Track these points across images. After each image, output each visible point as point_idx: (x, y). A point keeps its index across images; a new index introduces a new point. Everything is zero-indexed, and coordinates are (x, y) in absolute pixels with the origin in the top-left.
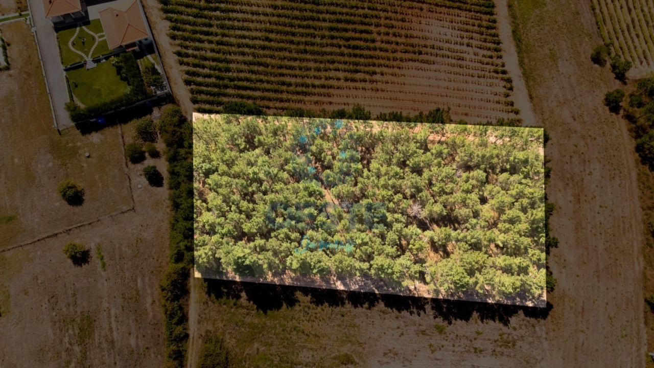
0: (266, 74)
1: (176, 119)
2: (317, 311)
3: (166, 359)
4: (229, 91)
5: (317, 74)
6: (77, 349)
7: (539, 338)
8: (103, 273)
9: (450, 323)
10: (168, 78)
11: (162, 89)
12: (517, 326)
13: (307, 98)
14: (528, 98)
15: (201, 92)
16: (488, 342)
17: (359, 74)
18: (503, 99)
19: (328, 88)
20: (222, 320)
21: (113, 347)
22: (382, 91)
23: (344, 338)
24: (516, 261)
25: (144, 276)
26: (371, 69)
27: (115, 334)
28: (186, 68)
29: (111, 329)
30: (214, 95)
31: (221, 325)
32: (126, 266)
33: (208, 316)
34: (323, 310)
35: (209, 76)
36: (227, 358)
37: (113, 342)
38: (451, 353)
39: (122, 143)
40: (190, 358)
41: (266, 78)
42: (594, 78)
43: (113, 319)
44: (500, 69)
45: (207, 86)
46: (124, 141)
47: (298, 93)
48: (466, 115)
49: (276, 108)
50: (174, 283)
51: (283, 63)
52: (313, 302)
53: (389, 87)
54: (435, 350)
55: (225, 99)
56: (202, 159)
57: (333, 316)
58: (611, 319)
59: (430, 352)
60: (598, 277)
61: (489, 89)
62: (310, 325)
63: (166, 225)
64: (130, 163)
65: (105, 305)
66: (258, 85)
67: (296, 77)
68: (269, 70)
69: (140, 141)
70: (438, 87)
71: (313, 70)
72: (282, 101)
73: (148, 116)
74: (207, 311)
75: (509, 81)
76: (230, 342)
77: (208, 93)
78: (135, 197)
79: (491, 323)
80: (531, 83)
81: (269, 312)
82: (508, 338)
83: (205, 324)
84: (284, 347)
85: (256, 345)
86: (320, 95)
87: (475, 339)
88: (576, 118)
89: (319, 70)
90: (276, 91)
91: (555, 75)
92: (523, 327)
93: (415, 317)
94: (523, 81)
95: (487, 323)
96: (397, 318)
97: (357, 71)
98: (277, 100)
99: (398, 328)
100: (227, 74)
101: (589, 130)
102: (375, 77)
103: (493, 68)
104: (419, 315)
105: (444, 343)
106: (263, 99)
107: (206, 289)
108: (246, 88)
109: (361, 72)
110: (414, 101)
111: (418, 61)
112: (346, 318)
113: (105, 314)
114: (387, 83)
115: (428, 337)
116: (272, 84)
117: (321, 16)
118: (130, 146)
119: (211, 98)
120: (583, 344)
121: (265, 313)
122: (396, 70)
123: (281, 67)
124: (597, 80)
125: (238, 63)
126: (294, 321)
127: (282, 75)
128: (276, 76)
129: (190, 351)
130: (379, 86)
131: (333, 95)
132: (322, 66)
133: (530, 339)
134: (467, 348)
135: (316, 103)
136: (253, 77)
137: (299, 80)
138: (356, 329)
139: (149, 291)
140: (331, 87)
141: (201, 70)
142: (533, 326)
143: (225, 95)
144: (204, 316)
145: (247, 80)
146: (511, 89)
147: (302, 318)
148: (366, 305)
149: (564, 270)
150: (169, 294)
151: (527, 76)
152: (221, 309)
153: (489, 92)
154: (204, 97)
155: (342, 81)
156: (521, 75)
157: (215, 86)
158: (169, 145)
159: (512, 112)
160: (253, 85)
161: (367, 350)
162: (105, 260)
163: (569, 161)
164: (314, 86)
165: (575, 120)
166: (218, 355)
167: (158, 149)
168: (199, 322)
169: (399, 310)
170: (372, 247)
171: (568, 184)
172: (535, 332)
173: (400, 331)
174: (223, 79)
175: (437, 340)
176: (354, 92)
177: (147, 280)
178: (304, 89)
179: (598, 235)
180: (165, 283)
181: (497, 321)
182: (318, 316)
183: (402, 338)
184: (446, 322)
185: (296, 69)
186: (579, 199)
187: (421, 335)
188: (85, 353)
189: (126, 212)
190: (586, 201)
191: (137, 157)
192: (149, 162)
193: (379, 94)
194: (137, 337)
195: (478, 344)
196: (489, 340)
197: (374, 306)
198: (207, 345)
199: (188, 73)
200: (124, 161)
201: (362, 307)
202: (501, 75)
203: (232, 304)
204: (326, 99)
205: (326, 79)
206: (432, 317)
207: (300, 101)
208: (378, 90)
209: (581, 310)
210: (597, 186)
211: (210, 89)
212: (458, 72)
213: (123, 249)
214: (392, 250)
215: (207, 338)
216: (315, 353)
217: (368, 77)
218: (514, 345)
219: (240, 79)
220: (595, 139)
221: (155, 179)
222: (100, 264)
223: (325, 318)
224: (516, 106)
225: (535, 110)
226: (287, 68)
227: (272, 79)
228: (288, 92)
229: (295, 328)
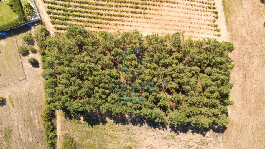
0: (90, 8)
1: (43, 34)
2: (116, 127)
3: (47, 146)
4: (71, 18)
5: (116, 9)
6: (5, 143)
7: (219, 141)
8: (13, 109)
9: (178, 134)
10: (38, 10)
11: (35, 17)
12: (209, 136)
13: (111, 22)
14: (225, 22)
15: (56, 18)
16: (195, 143)
17: (138, 9)
18: (212, 23)
19: (122, 16)
20: (72, 129)
21: (22, 142)
22: (150, 19)
23: (128, 139)
24: (213, 110)
25: (33, 110)
26: (145, 6)
27: (22, 137)
28: (47, 5)
29: (20, 135)
30: (63, 20)
31: (72, 131)
32: (24, 106)
33: (65, 127)
34: (118, 126)
35: (60, 9)
36: (75, 146)
37: (21, 140)
38: (177, 147)
39: (17, 46)
40: (58, 145)
41: (89, 10)
42: (260, 11)
43: (20, 130)
44: (212, 6)
45: (59, 15)
46: (17, 44)
47: (106, 19)
48: (193, 32)
49: (95, 27)
50: (48, 115)
51: (98, 2)
52: (115, 123)
53: (154, 17)
54: (170, 146)
55: (69, 22)
56: (55, 58)
57: (124, 129)
58: (253, 133)
59: (168, 147)
60: (250, 114)
61: (206, 18)
62: (113, 132)
63: (42, 87)
64: (22, 56)
65: (16, 124)
66: (86, 15)
67: (105, 10)
68: (91, 6)
69: (26, 44)
70: (179, 17)
71: (114, 6)
72: (98, 23)
73: (29, 31)
74: (65, 125)
75: (216, 13)
76: (76, 139)
77: (60, 19)
78: (26, 73)
79: (197, 135)
80: (228, 14)
81: (94, 126)
82: (204, 141)
83: (64, 131)
84: (101, 141)
85: (88, 140)
86: (118, 20)
87: (189, 142)
88: (249, 34)
89: (117, 7)
90: (95, 18)
91: (240, 10)
92: (212, 137)
93: (162, 131)
94: (224, 13)
95: (195, 135)
96: (153, 131)
97: (137, 8)
98: (95, 23)
99: (153, 136)
100: (69, 8)
101: (255, 40)
102: (146, 11)
103: (208, 6)
104: (163, 130)
105: (174, 143)
106: (88, 22)
107: (64, 116)
108: (79, 16)
109: (139, 8)
110: (166, 25)
111: (169, 2)
112: (129, 130)
113: (16, 128)
114: (153, 14)
115: (167, 140)
116: (93, 14)
118: (21, 47)
119: (62, 22)
120: (239, 145)
121: (92, 126)
122: (157, 7)
123: (97, 5)
124: (262, 13)
125: (75, 2)
126: (105, 131)
127: (98, 9)
128: (95, 9)
129: (58, 142)
130: (149, 16)
131: (125, 21)
132: (119, 4)
133: (215, 142)
134: (185, 145)
135: (116, 25)
136: (83, 10)
137: (107, 12)
138: (134, 135)
139: (36, 117)
140: (124, 16)
141: (55, 6)
142: (217, 136)
143: (68, 20)
144: (64, 127)
145: (80, 12)
146: (217, 18)
147: (109, 129)
148: (139, 125)
149: (234, 111)
150: (46, 119)
151: (225, 10)
152: (72, 124)
153: (205, 20)
154: (57, 21)
155: (129, 13)
156: (223, 9)
157: (63, 15)
158: (41, 47)
159: (216, 30)
160: (83, 15)
161: (139, 144)
162: (14, 104)
163: (242, 57)
164: (115, 16)
165: (248, 34)
166: (71, 145)
167: (36, 49)
168: (62, 130)
169: (155, 128)
170: (141, 104)
171: (241, 69)
172: (217, 139)
173: (154, 137)
174: (67, 11)
175: (171, 141)
176: (135, 19)
177: (35, 112)
178: (109, 17)
179: (253, 94)
180: (44, 114)
181: (200, 134)
182: (116, 129)
183: (155, 140)
184: (176, 134)
185: (105, 6)
186: (245, 76)
187: (164, 139)
188: (9, 145)
189: (22, 80)
190: (248, 77)
191: (25, 53)
192: (32, 56)
193: (149, 20)
194: (32, 137)
195: (190, 144)
196: (195, 142)
197: (143, 125)
198: (65, 140)
199: (48, 7)
200: (19, 55)
201: (137, 125)
202: (212, 10)
203: (76, 122)
204: (121, 23)
205: (121, 12)
206: (169, 131)
207: (107, 24)
208: (148, 18)
209: (240, 130)
210: (255, 70)
211: (60, 16)
212: (190, 8)
213: (22, 98)
214: (151, 104)
215: (66, 137)
216: (115, 145)
217: (143, 11)
218: (207, 145)
219: (76, 11)
220: (257, 45)
221: (35, 64)
222: (11, 106)
223: (120, 130)
224: (218, 27)
225: (228, 30)
226: (100, 5)
227: (93, 11)
228: (101, 19)
229: (106, 134)
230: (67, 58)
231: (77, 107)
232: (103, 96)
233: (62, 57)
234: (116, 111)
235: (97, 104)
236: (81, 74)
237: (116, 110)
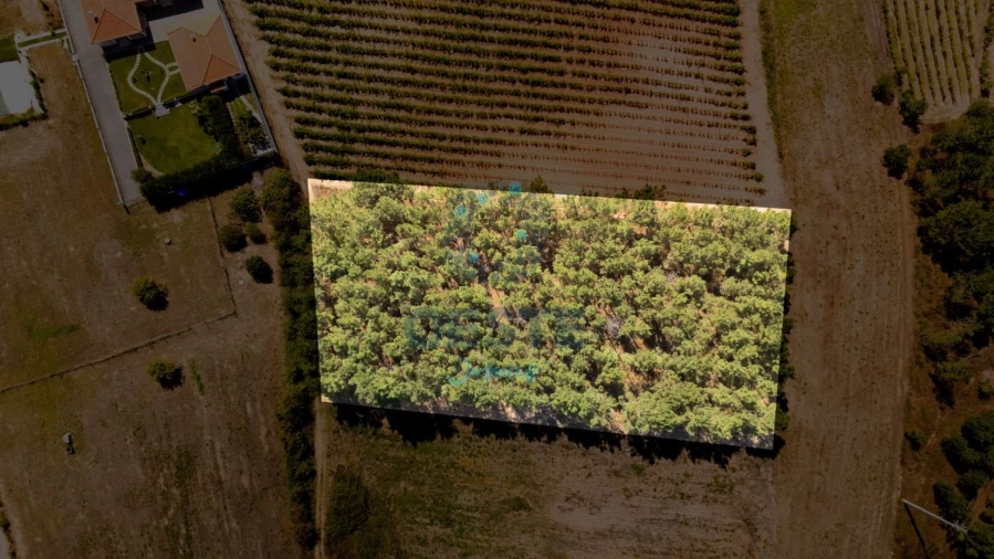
0: (409, 122)
1: (286, 191)
2: (480, 444)
3: (289, 501)
4: (358, 147)
5: (481, 122)
6: (175, 491)
7: (764, 481)
8: (201, 398)
9: (652, 462)
10: (271, 128)
11: (265, 148)
12: (737, 467)
13: (468, 158)
14: (776, 156)
15: (318, 148)
16: (699, 486)
17: (540, 123)
18: (741, 159)
19: (497, 143)
20: (358, 453)
21: (221, 489)
22: (573, 148)
23: (516, 478)
24: (743, 392)
25: (254, 400)
26: (558, 116)
27: (222, 473)
28: (295, 113)
29: (216, 467)
30: (336, 152)
31: (357, 459)
32: (230, 388)
33: (339, 448)
34: (488, 443)
35: (329, 125)
36: (366, 500)
37: (220, 482)
38: (651, 499)
39: (213, 224)
40: (318, 499)
41: (409, 128)
42: (873, 124)
43: (218, 455)
44: (741, 112)
45: (328, 138)
46: (215, 221)
47: (454, 151)
48: (688, 183)
49: (423, 172)
50: (294, 411)
51: (432, 106)
52: (477, 433)
53: (582, 143)
54: (631, 495)
55: (353, 159)
57: (503, 450)
58: (857, 458)
59: (624, 497)
60: (847, 406)
61: (723, 144)
62: (472, 460)
63: (279, 334)
64: (225, 252)
65: (207, 438)
66: (398, 138)
67: (452, 127)
68: (413, 115)
69: (238, 220)
70: (651, 143)
71: (475, 116)
72: (431, 161)
73: (246, 185)
74: (338, 442)
75: (752, 131)
76: (369, 480)
77: (327, 150)
78: (235, 297)
79: (705, 463)
80: (783, 132)
81: (419, 444)
82: (724, 481)
83: (336, 458)
84: (439, 487)
85: (403, 484)
86: (485, 153)
87: (683, 482)
88: (841, 185)
89: (483, 116)
90: (423, 148)
91: (817, 120)
92: (745, 468)
93: (608, 455)
94: (771, 131)
95: (699, 463)
96: (584, 455)
97: (537, 120)
98: (424, 159)
99: (585, 467)
100: (354, 122)
101: (857, 204)
102: (565, 128)
103: (729, 111)
104: (612, 451)
105: (642, 486)
106: (405, 158)
107: (336, 415)
108: (381, 143)
109: (543, 120)
110: (617, 164)
111: (624, 103)
112: (518, 453)
113: (208, 448)
114: (579, 136)
115: (623, 480)
116: (417, 136)
117: (486, 34)
118: (225, 228)
119: (333, 157)
120: (819, 489)
121: (415, 445)
122: (592, 118)
123: (429, 112)
124: (877, 127)
125: (369, 105)
126: (451, 456)
127: (431, 123)
128: (422, 125)
129: (318, 491)
130: (569, 141)
131: (504, 154)
132: (487, 110)
133: (752, 483)
134: (672, 493)
135: (480, 165)
136: (391, 126)
137: (456, 132)
138: (531, 467)
139: (262, 420)
140: (501, 142)
141: (317, 116)
142: (758, 467)
143: (352, 153)
144: (334, 448)
145: (382, 130)
146: (754, 143)
147: (462, 452)
148: (545, 438)
149: (802, 397)
150: (289, 424)
151: (777, 122)
152: (357, 439)
153: (722, 149)
154: (322, 155)
155: (517, 133)
156: (770, 121)
157: (339, 139)
158: (278, 227)
159: (752, 178)
160: (392, 139)
161: (544, 493)
162: (203, 381)
163: (824, 250)
164: (477, 141)
165: (838, 188)
166: (355, 497)
167: (264, 232)
168: (329, 456)
169: (587, 446)
170: (553, 377)
171: (819, 282)
172: (759, 474)
173: (586, 472)
174: (348, 129)
175: (633, 482)
176: (534, 151)
177: (258, 405)
178: (462, 145)
179: (853, 350)
180: (283, 410)
181: (713, 461)
182: (482, 450)
183: (590, 480)
184: (647, 461)
185: (451, 115)
186: (833, 302)
187: (613, 476)
188: (187, 496)
189: (225, 318)
190: (841, 305)
191: (235, 243)
192: (252, 250)
193: (569, 153)
194: (251, 475)
195: (686, 489)
196: (700, 483)
197: (555, 439)
198: (340, 484)
199: (298, 120)
200: (218, 248)
201: (539, 440)
202: (741, 123)
203: (370, 433)
204: (494, 160)
205: (494, 130)
206: (629, 455)
207: (457, 163)
208: (566, 148)
209: (819, 448)
210: (858, 285)
211: (330, 144)
212: (680, 118)
213: (225, 366)
214: (579, 379)
215: (340, 475)
216: (478, 495)
217: (553, 128)
218: (731, 490)
219: (371, 130)
220: (863, 217)
221: (261, 273)
222: (196, 387)
223: (491, 453)
224: (758, 169)
225: (784, 176)
226: (439, 113)
227: (418, 129)
228: (440, 149)
229: (453, 464)
230: (359, 256)
231: (384, 387)
232: (452, 359)
233: (343, 256)
234: (487, 396)
235: (435, 380)
236: (392, 299)
237: (485, 394)
